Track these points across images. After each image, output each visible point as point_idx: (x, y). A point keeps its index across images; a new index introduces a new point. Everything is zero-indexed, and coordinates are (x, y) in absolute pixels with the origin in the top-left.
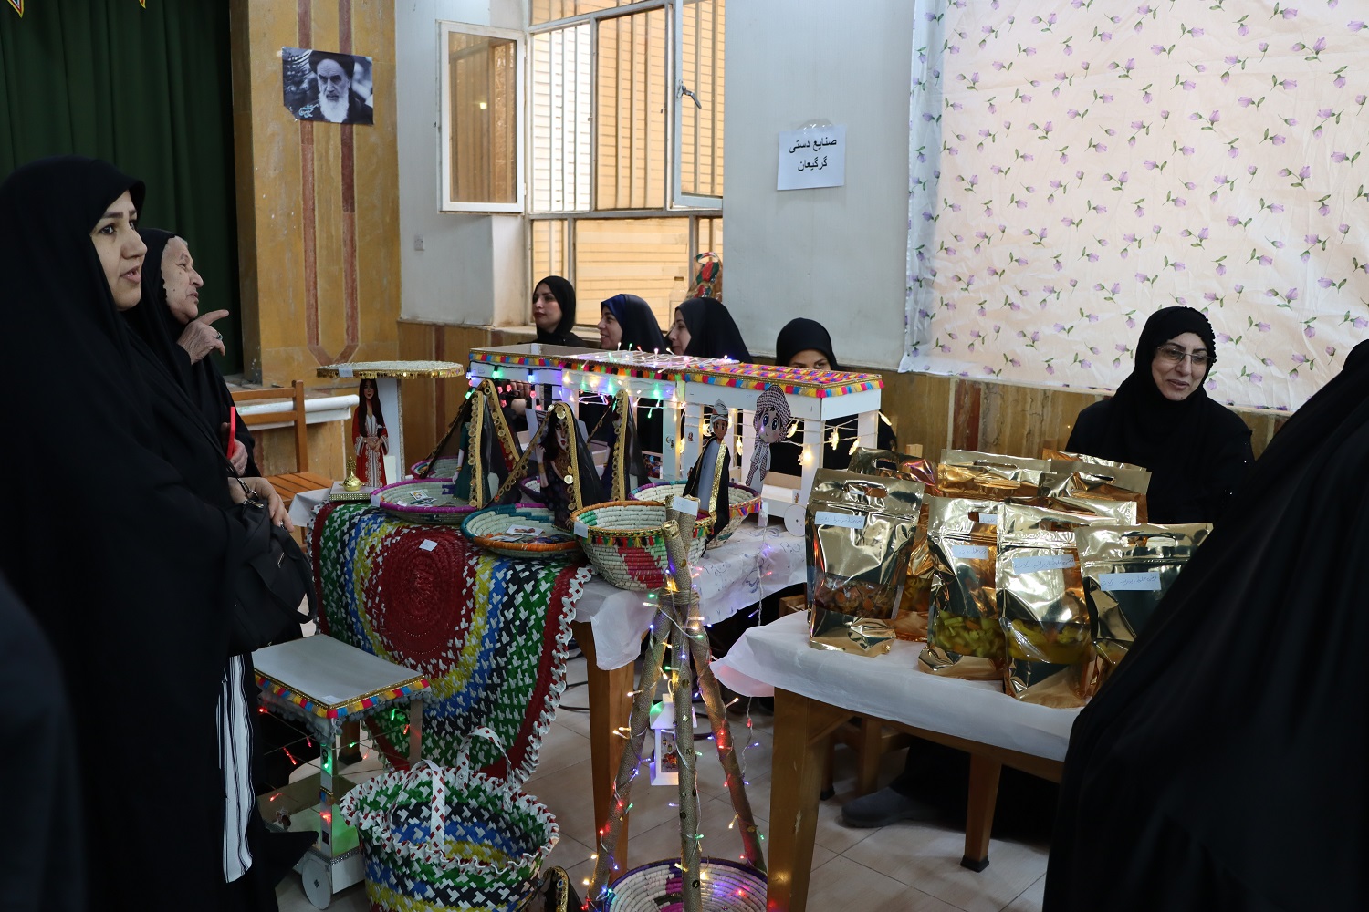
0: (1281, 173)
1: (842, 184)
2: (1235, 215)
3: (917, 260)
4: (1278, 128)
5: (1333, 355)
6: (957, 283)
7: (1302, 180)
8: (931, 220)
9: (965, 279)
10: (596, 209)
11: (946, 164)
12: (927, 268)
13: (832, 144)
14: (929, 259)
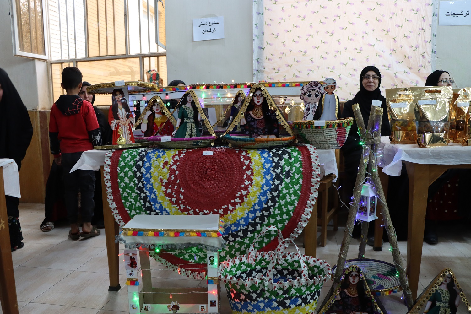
0: (381, 31)
1: (223, 37)
2: (370, 43)
3: (256, 63)
4: (380, 18)
5: (402, 83)
6: (273, 71)
7: (388, 32)
8: (262, 49)
9: (277, 69)
10: (89, 57)
11: (266, 29)
12: (261, 66)
13: (217, 23)
14: (262, 63)
